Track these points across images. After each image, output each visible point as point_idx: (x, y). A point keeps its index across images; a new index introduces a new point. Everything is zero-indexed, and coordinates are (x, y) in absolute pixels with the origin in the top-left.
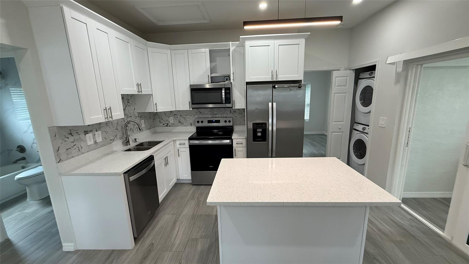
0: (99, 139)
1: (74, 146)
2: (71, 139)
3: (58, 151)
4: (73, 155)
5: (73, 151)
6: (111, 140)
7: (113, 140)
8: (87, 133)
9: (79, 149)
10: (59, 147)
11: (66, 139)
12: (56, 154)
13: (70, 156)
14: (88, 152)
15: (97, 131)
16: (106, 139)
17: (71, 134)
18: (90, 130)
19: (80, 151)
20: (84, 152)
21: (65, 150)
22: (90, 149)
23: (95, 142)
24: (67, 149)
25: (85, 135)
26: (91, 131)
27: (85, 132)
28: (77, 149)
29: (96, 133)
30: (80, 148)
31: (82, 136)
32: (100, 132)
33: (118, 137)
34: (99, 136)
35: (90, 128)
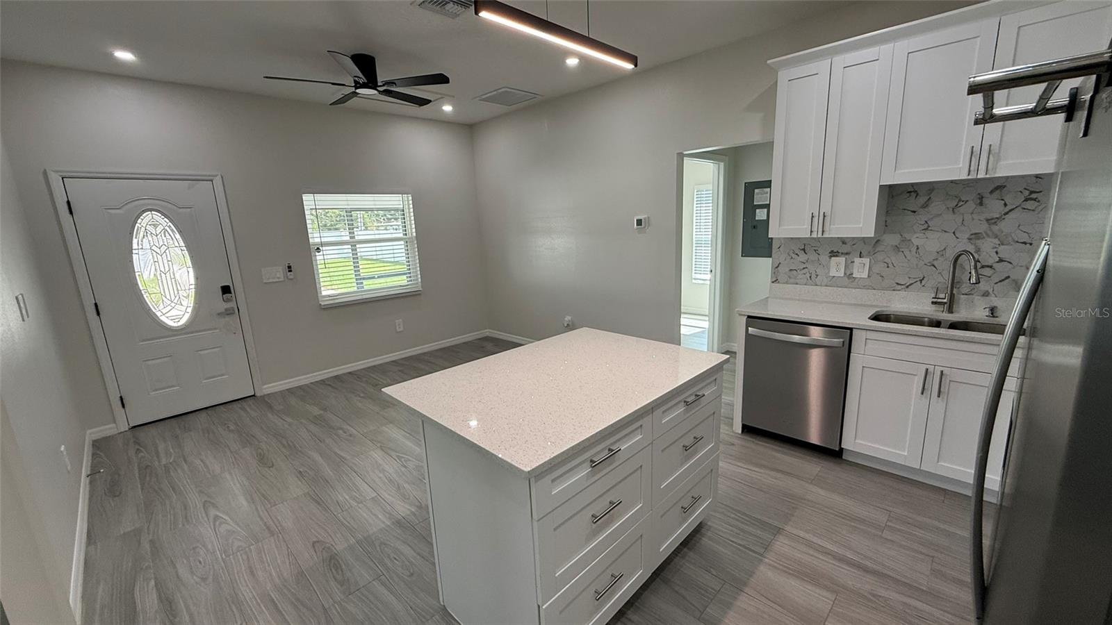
0: (861, 274)
1: (804, 268)
2: (803, 257)
3: (777, 267)
4: (798, 281)
5: (800, 276)
6: (898, 284)
7: (907, 287)
9: (810, 277)
10: (780, 263)
11: (794, 256)
13: (792, 280)
14: (826, 286)
15: (860, 257)
16: (881, 277)
17: (804, 250)
18: (844, 251)
19: (812, 279)
20: (818, 283)
22: (833, 282)
23: (850, 276)
25: (831, 257)
26: (847, 254)
27: (832, 252)
28: (808, 275)
29: (857, 260)
30: (814, 276)
31: (824, 258)
32: (866, 261)
33: (929, 283)
34: (861, 267)
35: (845, 249)
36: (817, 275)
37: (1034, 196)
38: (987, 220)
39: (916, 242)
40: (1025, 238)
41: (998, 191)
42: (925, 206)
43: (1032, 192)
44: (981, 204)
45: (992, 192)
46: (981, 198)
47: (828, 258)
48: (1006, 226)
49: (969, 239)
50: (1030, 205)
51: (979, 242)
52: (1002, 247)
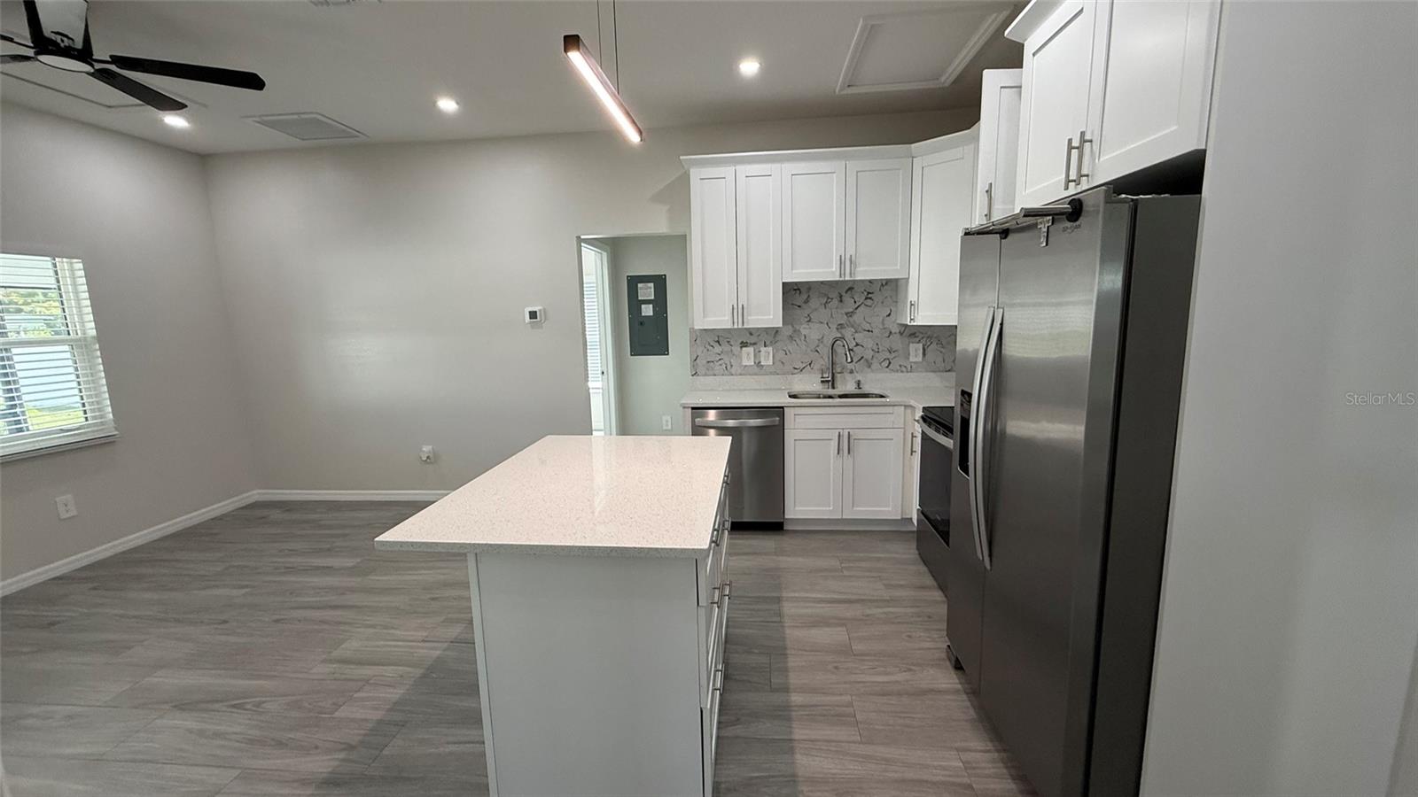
0: (767, 361)
1: (720, 360)
2: (718, 349)
3: (696, 360)
4: (716, 372)
5: (717, 368)
6: (795, 369)
7: (801, 371)
8: (746, 346)
9: (726, 367)
10: (698, 355)
11: (711, 348)
12: (692, 365)
13: (711, 373)
14: (741, 375)
15: (765, 346)
16: (783, 363)
17: (718, 342)
18: (752, 342)
19: (728, 370)
20: (733, 373)
21: (705, 362)
22: (745, 372)
23: (758, 364)
24: (709, 362)
25: (741, 347)
26: (755, 344)
27: (742, 342)
28: (724, 366)
29: (763, 349)
30: (729, 366)
31: (736, 349)
32: (770, 349)
33: (816, 366)
34: (767, 356)
35: (753, 339)
36: (732, 366)
37: (870, 296)
38: (846, 314)
39: (804, 332)
40: (867, 327)
41: (849, 292)
42: (806, 302)
43: (869, 293)
44: (841, 301)
45: (846, 292)
46: (841, 297)
47: (739, 349)
48: (857, 318)
49: (837, 329)
50: (869, 302)
51: (843, 331)
52: (857, 335)
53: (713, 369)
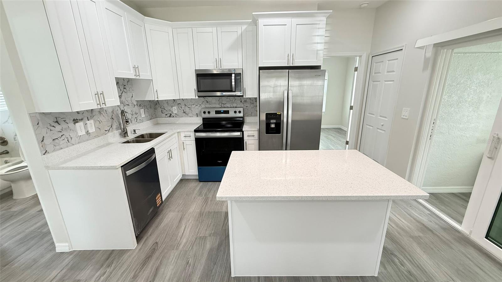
0: (92, 130)
1: (62, 136)
2: (58, 128)
3: (43, 141)
4: (61, 146)
5: (62, 142)
6: (106, 131)
7: (109, 131)
8: (77, 122)
9: (68, 140)
10: (44, 137)
11: (53, 128)
12: (41, 145)
13: (58, 147)
14: (79, 143)
15: (88, 120)
16: (99, 129)
17: (57, 122)
18: (80, 118)
19: (69, 142)
21: (51, 140)
22: (81, 140)
23: (87, 133)
24: (54, 140)
25: (75, 123)
26: (82, 119)
27: (74, 120)
28: (66, 140)
29: (88, 122)
30: (70, 139)
31: (71, 125)
32: (92, 121)
33: (114, 127)
34: (91, 126)
35: (80, 116)
36: (72, 138)
38: (119, 96)
47: (73, 124)
48: (123, 99)
50: (125, 90)
53: (59, 145)
